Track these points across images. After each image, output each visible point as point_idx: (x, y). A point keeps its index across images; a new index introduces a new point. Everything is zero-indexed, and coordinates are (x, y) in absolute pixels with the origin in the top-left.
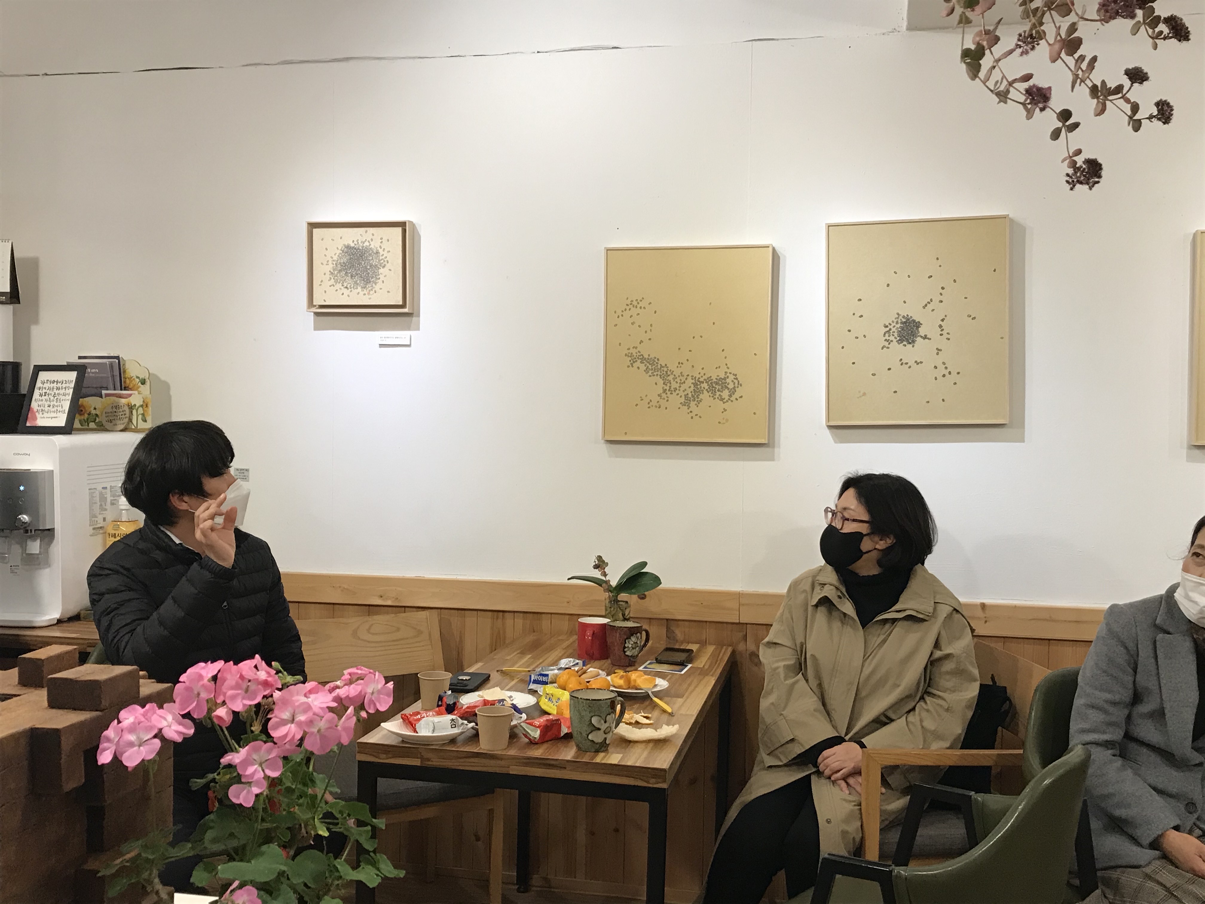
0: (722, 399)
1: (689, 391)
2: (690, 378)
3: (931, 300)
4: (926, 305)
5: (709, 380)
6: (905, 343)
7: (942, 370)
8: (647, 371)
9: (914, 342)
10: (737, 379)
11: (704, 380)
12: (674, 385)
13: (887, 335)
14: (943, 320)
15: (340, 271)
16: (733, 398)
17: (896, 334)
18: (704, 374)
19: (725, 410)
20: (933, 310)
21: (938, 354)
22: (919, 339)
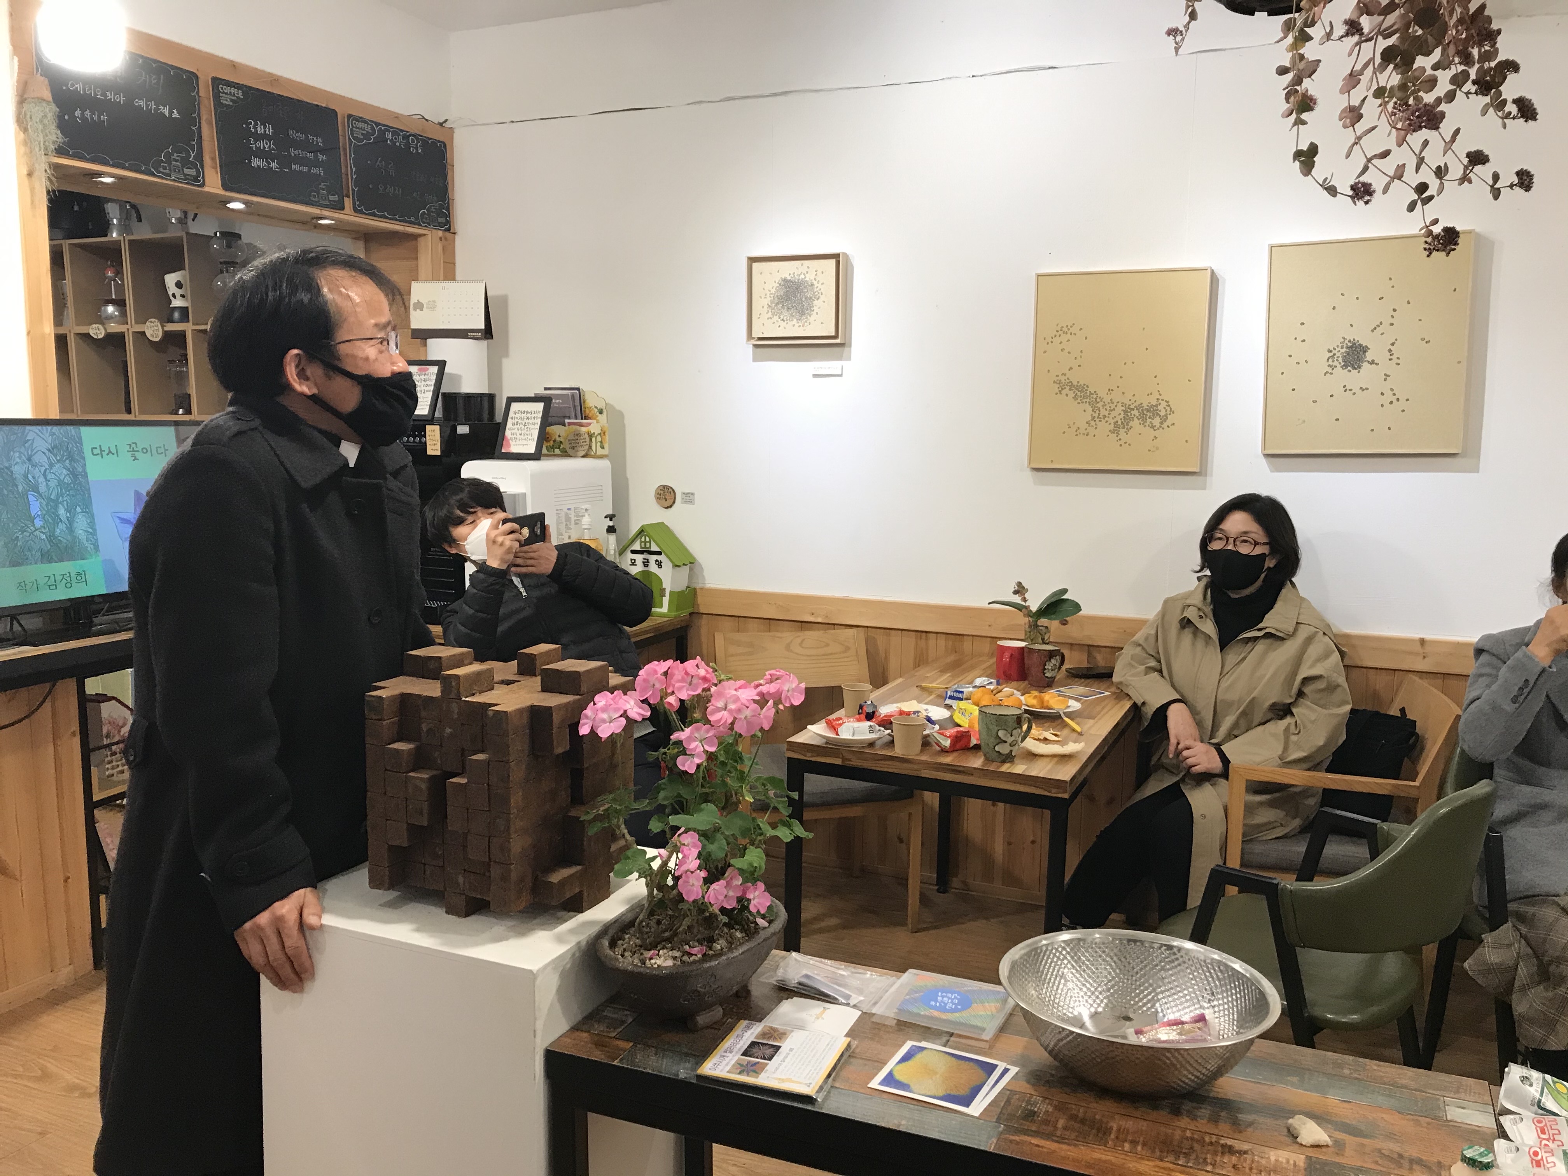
0: (1153, 427)
1: (1118, 418)
2: (1120, 405)
3: (1381, 323)
4: (1375, 328)
5: (1139, 407)
6: (1350, 368)
7: (1389, 397)
8: (1075, 398)
9: (1359, 367)
10: (1169, 406)
11: (1135, 407)
12: (1103, 412)
13: (1331, 360)
14: (1393, 344)
15: (777, 304)
16: (1165, 425)
17: (1340, 360)
18: (1135, 401)
19: (1156, 438)
20: (1382, 334)
21: (1385, 380)
22: (1365, 365)
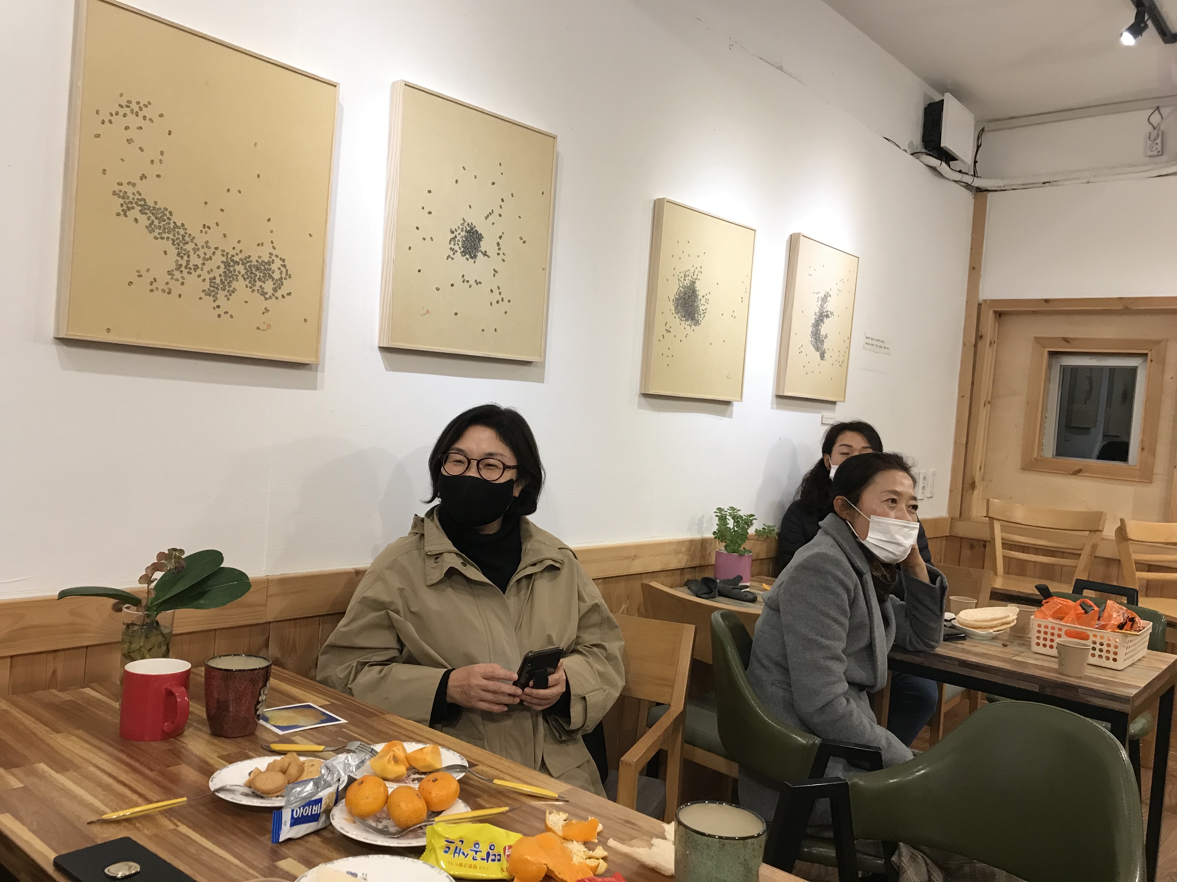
0: (264, 294)
1: (216, 273)
2: (218, 252)
3: (492, 212)
4: (488, 216)
5: (246, 261)
6: (467, 256)
7: (496, 295)
8: (150, 228)
9: (475, 256)
10: (284, 266)
11: (240, 259)
12: (195, 260)
13: (452, 242)
14: (500, 237)
16: (279, 294)
17: (460, 243)
18: (241, 251)
19: (267, 310)
20: (493, 224)
21: (494, 276)
22: (480, 254)
